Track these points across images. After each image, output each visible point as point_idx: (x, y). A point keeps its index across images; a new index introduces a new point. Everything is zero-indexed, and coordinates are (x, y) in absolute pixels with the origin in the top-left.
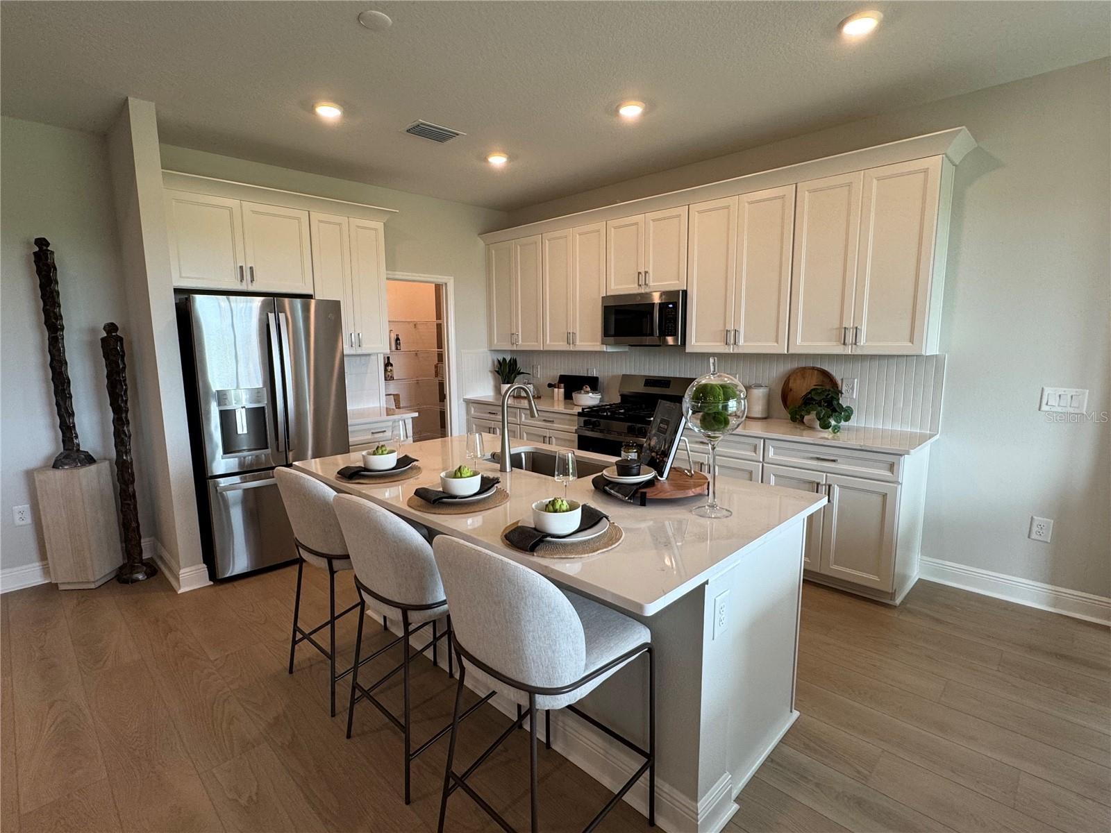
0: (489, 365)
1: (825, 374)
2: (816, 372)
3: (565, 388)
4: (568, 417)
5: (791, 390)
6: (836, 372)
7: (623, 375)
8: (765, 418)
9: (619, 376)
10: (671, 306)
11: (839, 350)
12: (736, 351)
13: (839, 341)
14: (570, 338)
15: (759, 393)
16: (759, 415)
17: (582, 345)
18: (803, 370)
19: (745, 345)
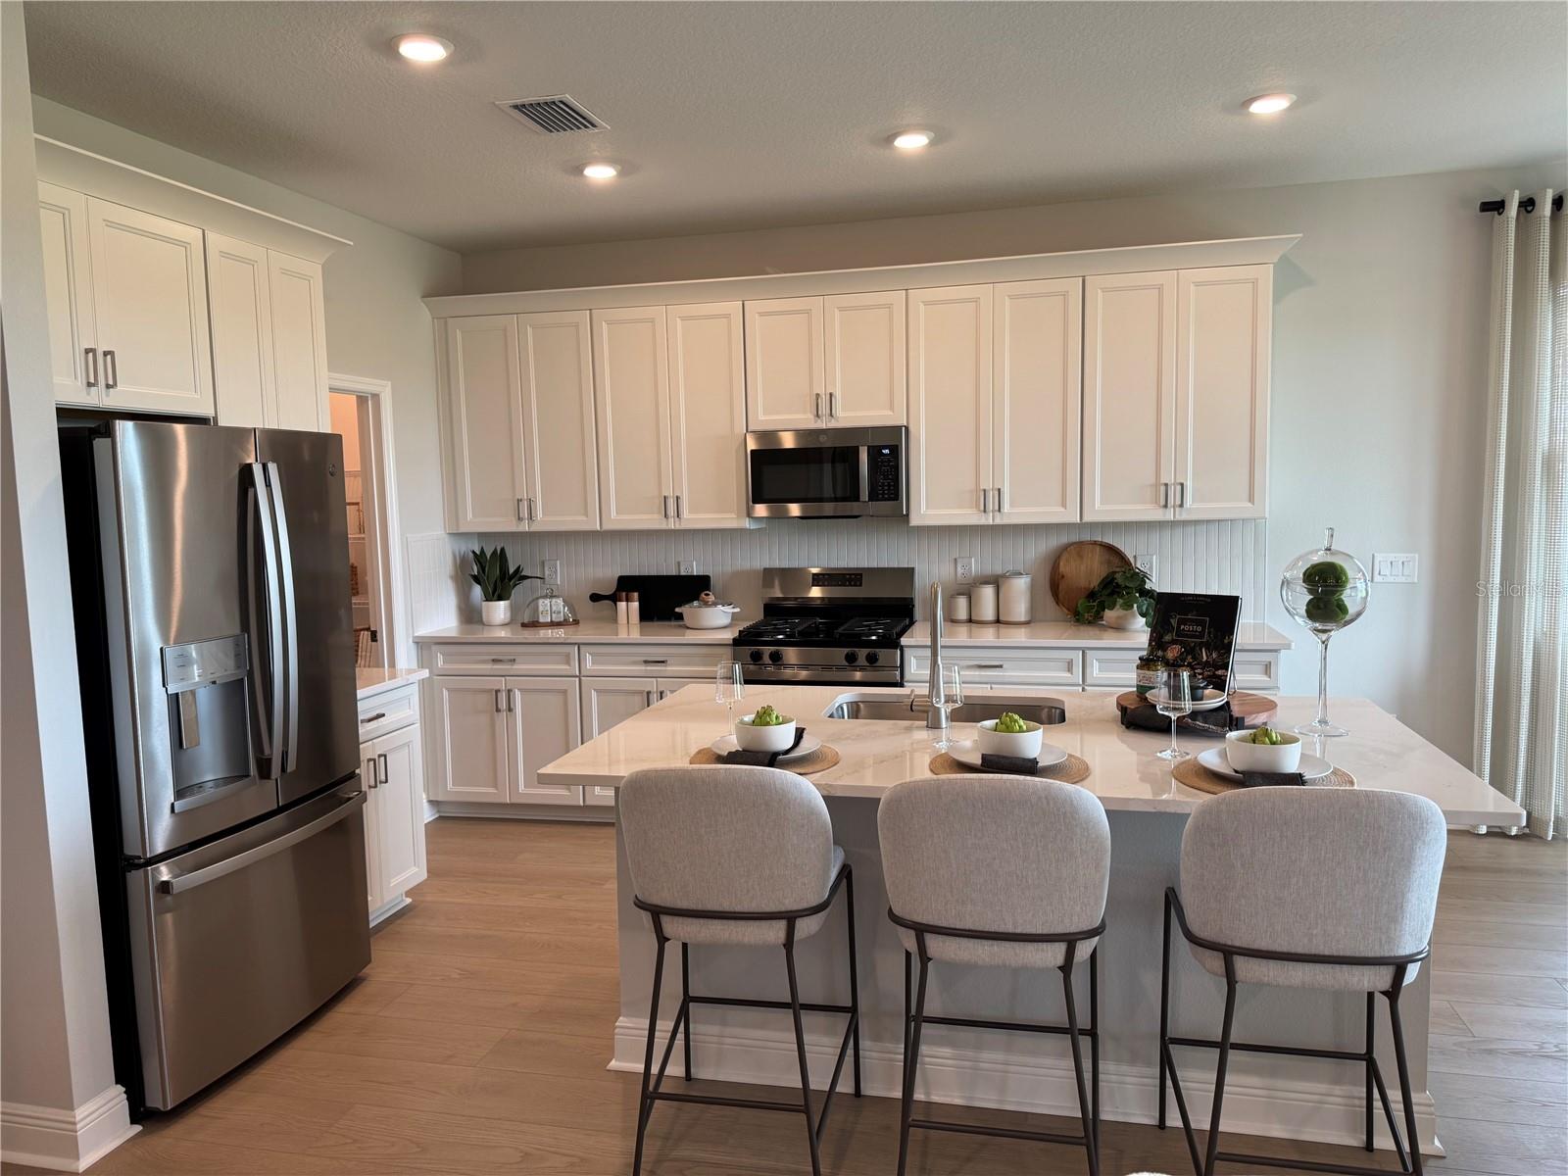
0: (447, 567)
1: (1111, 550)
2: (1098, 548)
3: (641, 601)
4: (704, 650)
5: (1063, 577)
6: (1128, 547)
7: (765, 569)
8: (1027, 623)
9: (755, 572)
10: (886, 451)
11: (1157, 514)
12: (998, 521)
13: (1157, 502)
14: (668, 505)
15: (1020, 586)
16: (1023, 619)
17: (693, 518)
18: (1080, 545)
19: (1013, 513)
